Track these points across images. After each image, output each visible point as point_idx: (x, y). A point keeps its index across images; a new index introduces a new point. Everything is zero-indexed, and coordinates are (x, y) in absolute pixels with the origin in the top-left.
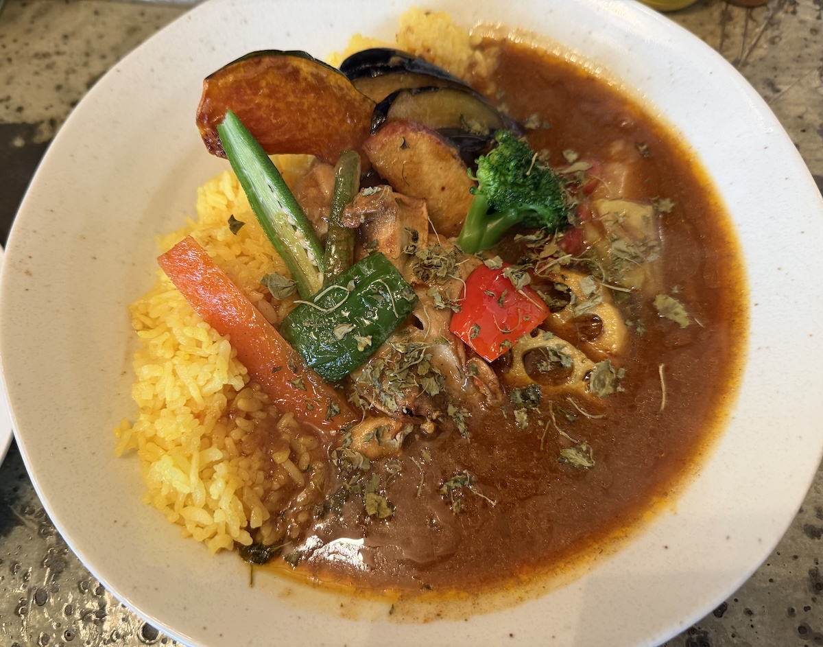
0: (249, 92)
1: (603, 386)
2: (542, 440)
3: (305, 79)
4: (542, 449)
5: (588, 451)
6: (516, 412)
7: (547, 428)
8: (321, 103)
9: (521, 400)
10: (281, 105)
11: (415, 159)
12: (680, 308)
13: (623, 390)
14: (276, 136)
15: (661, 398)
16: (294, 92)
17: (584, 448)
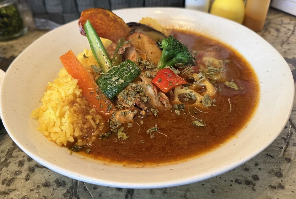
0: (94, 17)
1: (208, 104)
2: (185, 118)
3: (111, 17)
4: (185, 121)
5: (203, 121)
6: (175, 111)
7: (187, 115)
8: (115, 25)
9: (177, 108)
10: (103, 23)
11: (143, 42)
12: (234, 85)
13: (215, 105)
14: (101, 31)
15: (230, 108)
16: (107, 20)
17: (201, 121)
